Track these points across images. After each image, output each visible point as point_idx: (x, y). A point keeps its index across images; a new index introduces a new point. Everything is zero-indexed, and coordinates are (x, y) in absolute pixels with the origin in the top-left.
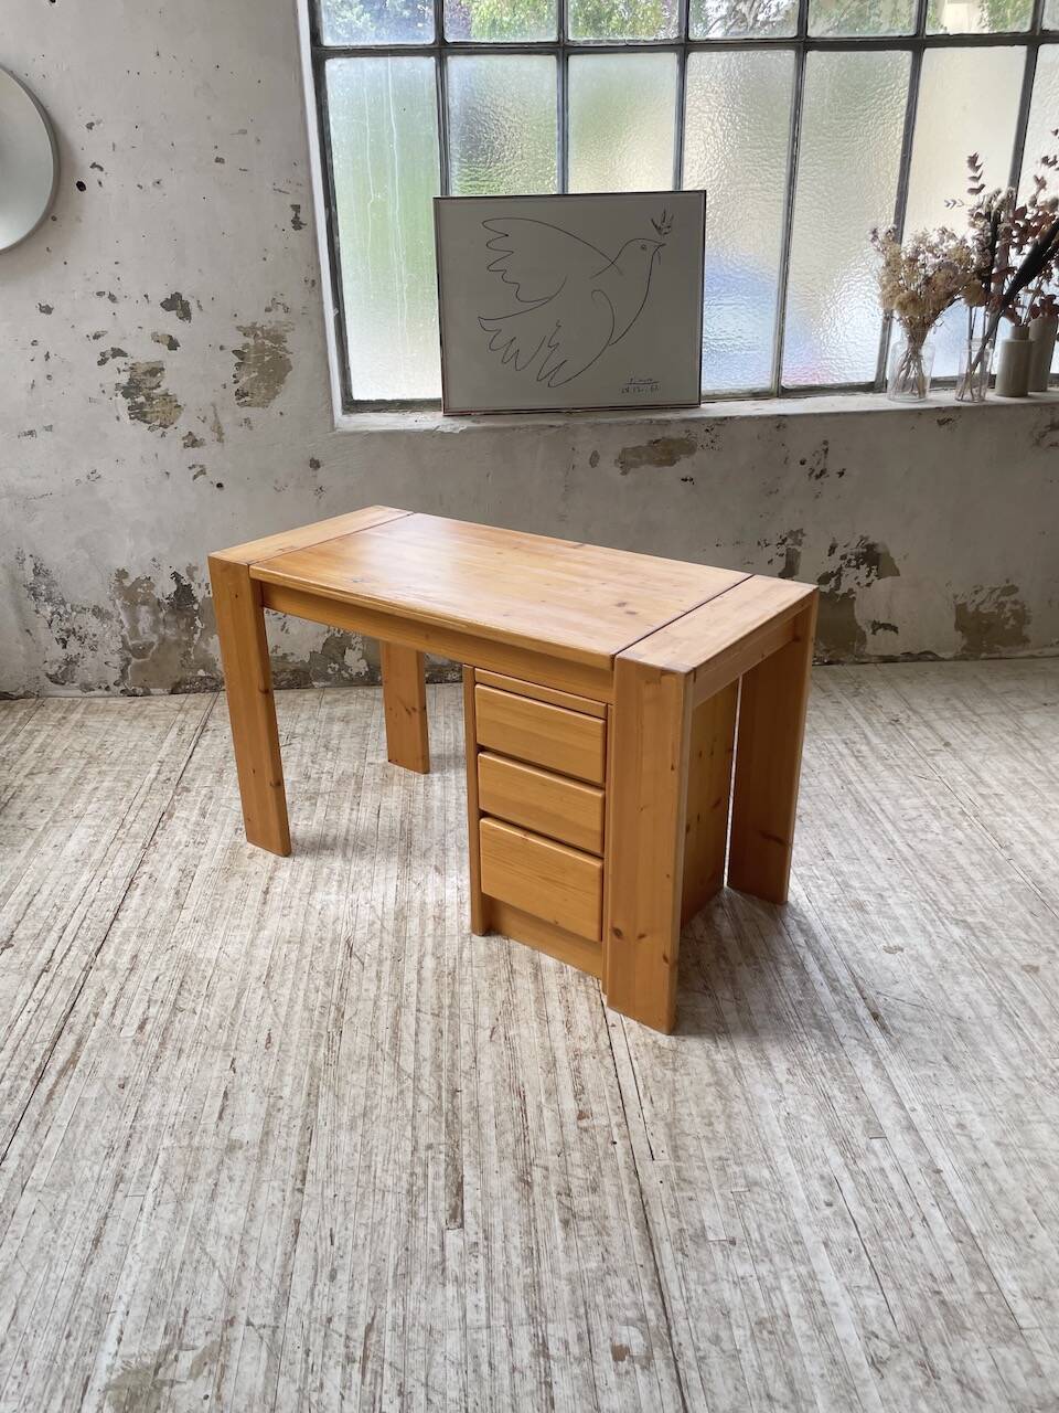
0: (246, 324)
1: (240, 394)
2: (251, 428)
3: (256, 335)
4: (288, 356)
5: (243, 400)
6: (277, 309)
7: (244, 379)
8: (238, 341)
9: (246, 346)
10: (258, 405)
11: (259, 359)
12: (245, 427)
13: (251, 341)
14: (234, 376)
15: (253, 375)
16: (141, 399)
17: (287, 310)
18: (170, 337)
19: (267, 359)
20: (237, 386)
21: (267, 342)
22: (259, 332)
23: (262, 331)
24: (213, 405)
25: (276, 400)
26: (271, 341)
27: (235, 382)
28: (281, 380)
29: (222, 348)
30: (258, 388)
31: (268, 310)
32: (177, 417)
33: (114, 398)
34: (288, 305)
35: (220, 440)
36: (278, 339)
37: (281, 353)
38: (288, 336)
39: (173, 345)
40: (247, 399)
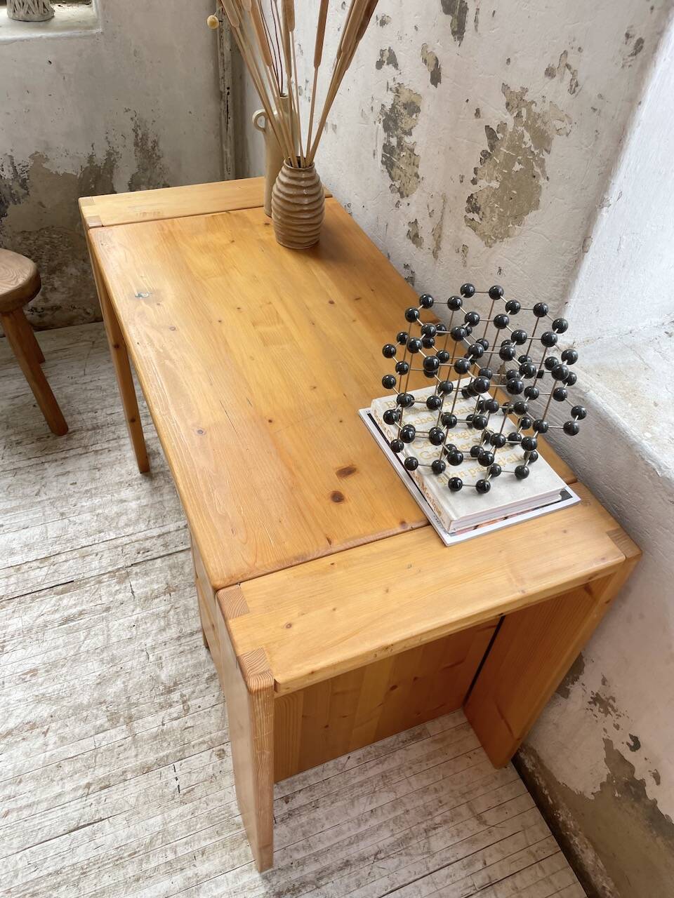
0: (516, 88)
1: (473, 205)
2: (465, 265)
3: (519, 115)
4: (542, 181)
5: (471, 215)
6: (562, 80)
7: (483, 183)
8: (497, 114)
9: (503, 126)
10: (483, 236)
11: (510, 161)
12: (459, 258)
13: (509, 119)
14: (476, 170)
15: (495, 184)
16: (394, 141)
17: (574, 88)
18: (437, 59)
19: (517, 167)
20: (473, 189)
21: (527, 137)
22: (524, 112)
23: (529, 111)
24: (445, 198)
25: (504, 245)
26: (533, 138)
27: (474, 182)
28: (518, 218)
29: (478, 113)
30: (492, 211)
31: (550, 73)
32: (413, 190)
33: (377, 123)
34: (581, 78)
35: (435, 254)
36: (542, 140)
37: (537, 170)
38: (558, 143)
39: (436, 78)
40: (476, 217)
